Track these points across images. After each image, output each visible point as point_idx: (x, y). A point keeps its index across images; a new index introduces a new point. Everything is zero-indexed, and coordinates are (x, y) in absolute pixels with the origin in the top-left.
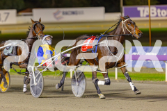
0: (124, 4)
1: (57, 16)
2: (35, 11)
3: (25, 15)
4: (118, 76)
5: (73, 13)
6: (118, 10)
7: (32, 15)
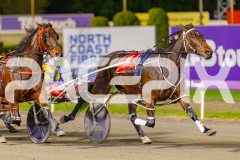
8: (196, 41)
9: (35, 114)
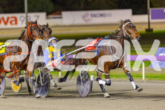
0: (151, 6)
1: (86, 18)
2: (64, 14)
3: (55, 18)
4: (145, 77)
5: (101, 15)
6: (145, 12)
7: (61, 18)
8: (130, 30)
9: (41, 79)
